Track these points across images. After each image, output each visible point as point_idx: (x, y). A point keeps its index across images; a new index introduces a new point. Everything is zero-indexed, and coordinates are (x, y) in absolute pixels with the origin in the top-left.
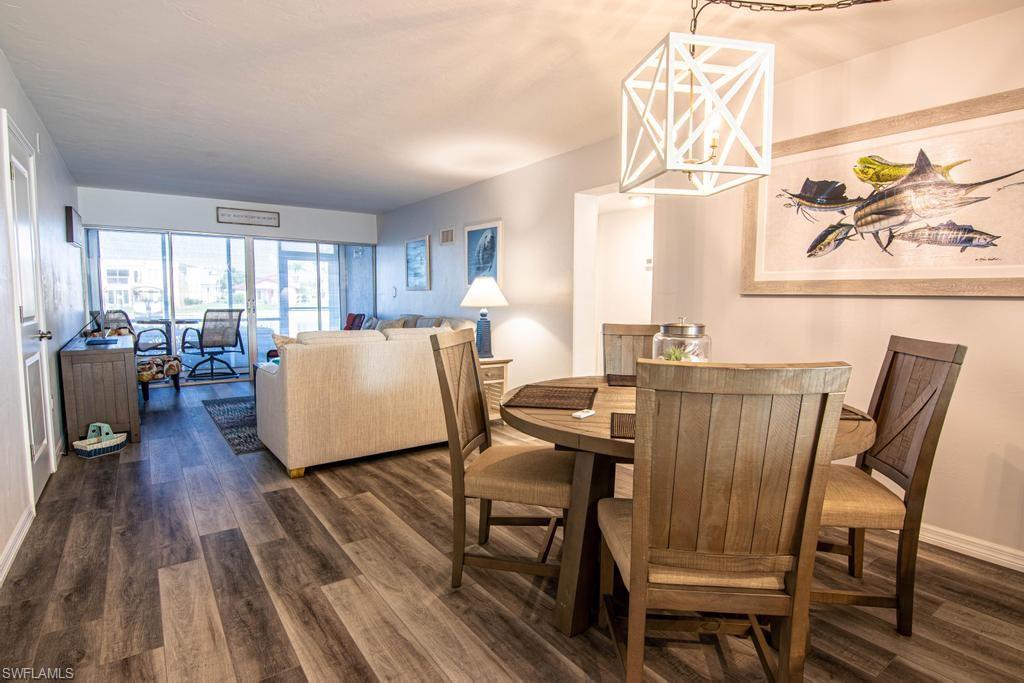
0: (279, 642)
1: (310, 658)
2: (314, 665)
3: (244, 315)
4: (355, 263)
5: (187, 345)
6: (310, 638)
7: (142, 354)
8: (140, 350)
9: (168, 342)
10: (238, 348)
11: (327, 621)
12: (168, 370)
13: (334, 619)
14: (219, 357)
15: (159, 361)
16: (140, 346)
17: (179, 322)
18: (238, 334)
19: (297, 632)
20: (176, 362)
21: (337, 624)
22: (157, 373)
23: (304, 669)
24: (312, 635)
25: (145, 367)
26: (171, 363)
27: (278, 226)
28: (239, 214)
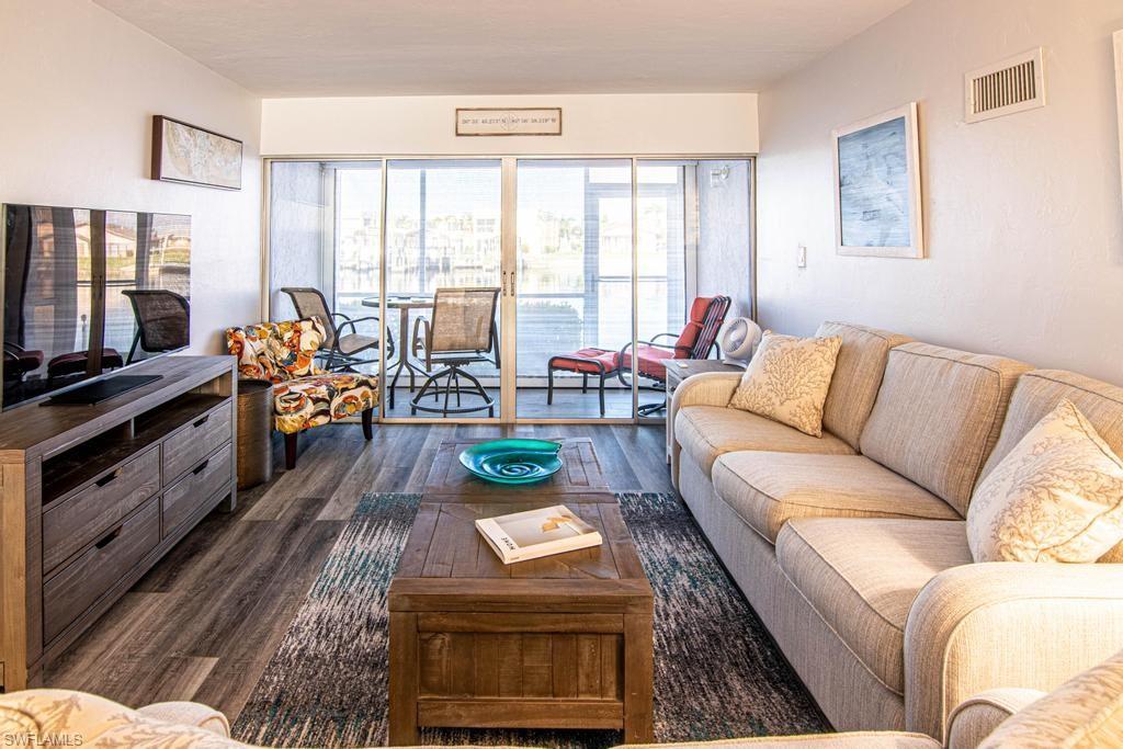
4: (713, 196)
10: (491, 356)
12: (342, 406)
14: (462, 368)
15: (322, 392)
18: (492, 331)
20: (362, 389)
22: (315, 415)
25: (287, 405)
26: (347, 394)
27: (560, 134)
28: (493, 117)
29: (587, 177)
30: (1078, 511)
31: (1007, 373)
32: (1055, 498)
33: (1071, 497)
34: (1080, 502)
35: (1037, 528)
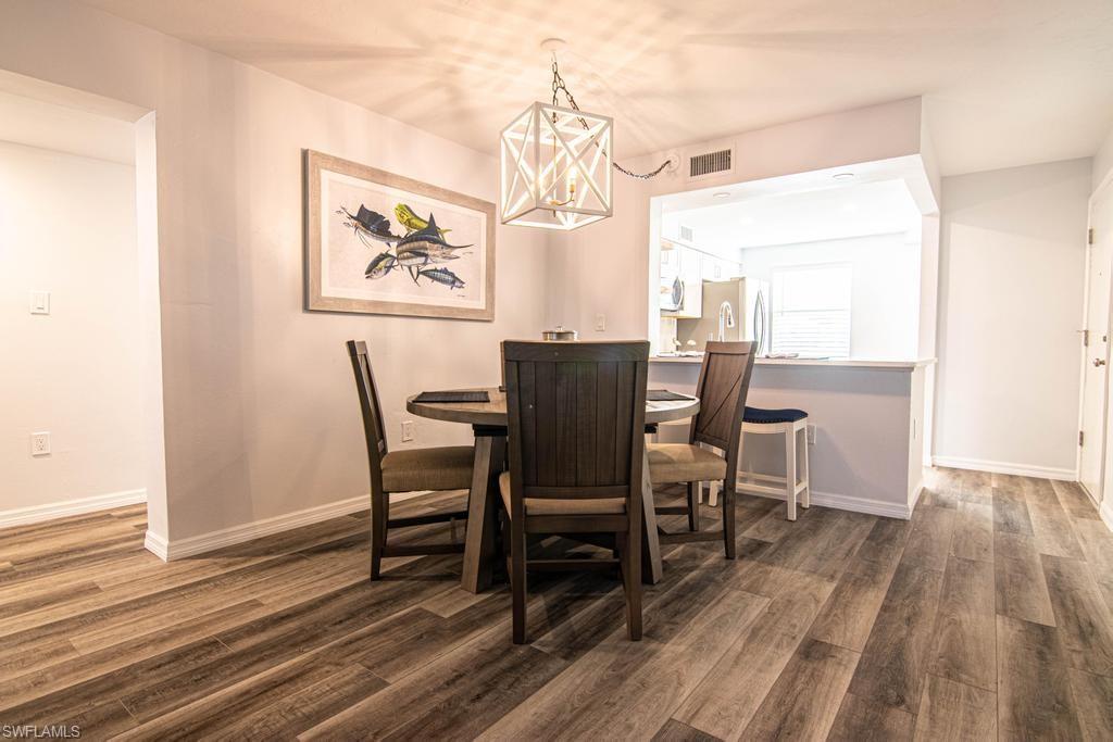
0: (847, 724)
1: (833, 689)
2: (835, 684)
6: (814, 703)
11: (780, 703)
13: (772, 701)
19: (820, 719)
21: (776, 694)
23: (847, 686)
24: (810, 704)
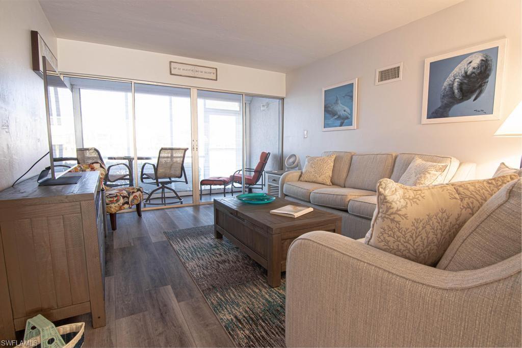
3: (188, 153)
5: (144, 176)
7: (111, 183)
8: (110, 181)
9: (131, 174)
10: (183, 179)
12: (133, 200)
14: (168, 186)
15: (125, 193)
16: (110, 178)
17: (139, 158)
18: (183, 168)
20: (139, 192)
22: (124, 204)
25: (112, 199)
26: (134, 194)
27: (216, 80)
28: (187, 68)
29: (205, 105)
30: (435, 175)
31: (394, 155)
32: (429, 173)
33: (433, 172)
34: (436, 173)
35: (426, 181)
